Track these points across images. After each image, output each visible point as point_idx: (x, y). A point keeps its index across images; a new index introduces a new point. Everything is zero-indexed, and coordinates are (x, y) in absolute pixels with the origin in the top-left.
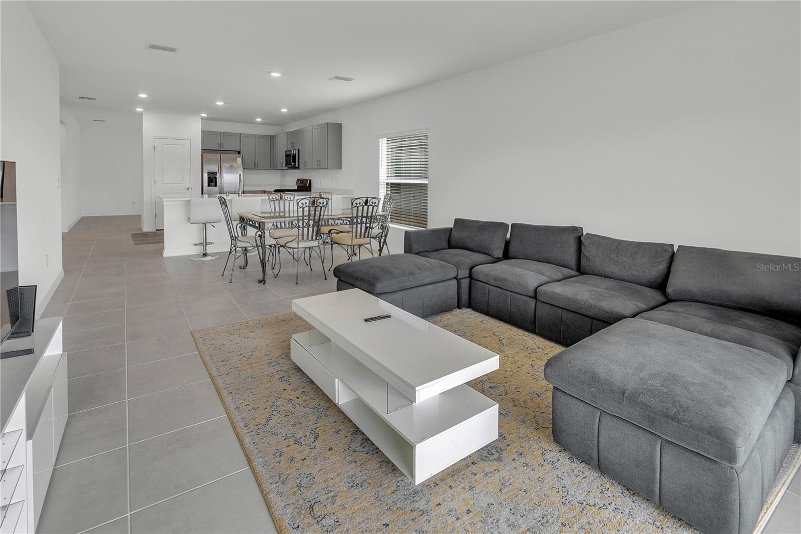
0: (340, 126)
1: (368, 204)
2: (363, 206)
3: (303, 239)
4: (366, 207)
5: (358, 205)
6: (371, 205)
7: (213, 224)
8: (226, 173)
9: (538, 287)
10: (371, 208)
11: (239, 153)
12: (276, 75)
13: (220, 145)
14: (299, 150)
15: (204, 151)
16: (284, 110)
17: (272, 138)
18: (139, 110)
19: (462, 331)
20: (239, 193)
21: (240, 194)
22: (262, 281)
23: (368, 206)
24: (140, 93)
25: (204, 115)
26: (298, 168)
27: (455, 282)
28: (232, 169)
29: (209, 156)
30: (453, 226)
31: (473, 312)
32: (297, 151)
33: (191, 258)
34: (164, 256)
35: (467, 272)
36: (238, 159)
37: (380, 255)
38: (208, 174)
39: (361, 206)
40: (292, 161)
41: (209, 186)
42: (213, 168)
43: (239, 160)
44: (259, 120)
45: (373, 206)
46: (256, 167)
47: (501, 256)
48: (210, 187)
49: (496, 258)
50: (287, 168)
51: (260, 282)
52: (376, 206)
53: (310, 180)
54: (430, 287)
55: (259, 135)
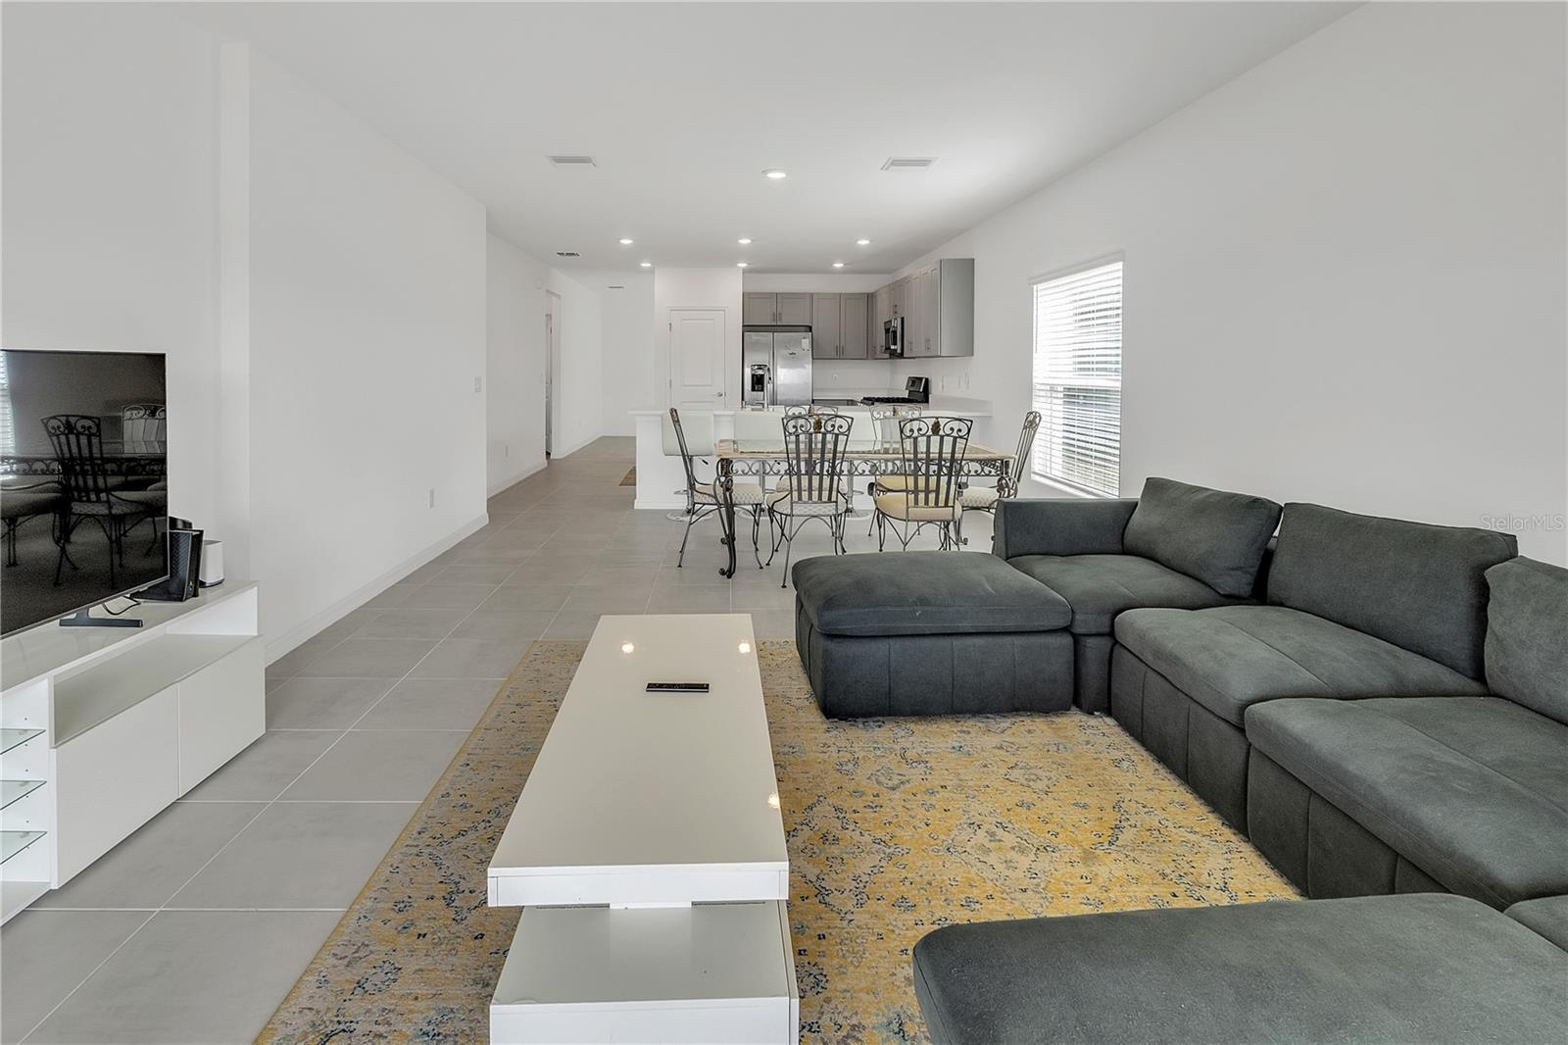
0: (970, 263)
1: (941, 433)
2: (929, 437)
3: (800, 498)
4: (935, 440)
5: (916, 434)
6: (948, 435)
7: (704, 458)
8: (782, 367)
9: (1254, 702)
10: (948, 441)
11: (810, 329)
12: (776, 176)
13: (776, 316)
14: (903, 319)
15: (748, 328)
16: (864, 242)
17: (870, 298)
18: (646, 265)
19: (1032, 771)
20: (763, 404)
21: (766, 405)
22: (729, 573)
23: (942, 437)
24: (622, 238)
25: (743, 265)
26: (901, 356)
27: (1066, 640)
28: (793, 359)
29: (753, 336)
30: (1139, 497)
31: (1118, 730)
32: (899, 320)
33: (669, 515)
34: (636, 507)
35: (1106, 620)
36: (803, 341)
37: (881, 550)
38: (752, 369)
39: (922, 435)
40: (893, 345)
41: (753, 389)
42: (762, 358)
43: (806, 343)
44: (838, 265)
45: (955, 438)
46: (840, 354)
47: (1245, 590)
48: (755, 393)
49: (1224, 596)
50: (887, 356)
51: (723, 573)
52: (961, 437)
53: (927, 380)
54: (979, 641)
55: (846, 294)
